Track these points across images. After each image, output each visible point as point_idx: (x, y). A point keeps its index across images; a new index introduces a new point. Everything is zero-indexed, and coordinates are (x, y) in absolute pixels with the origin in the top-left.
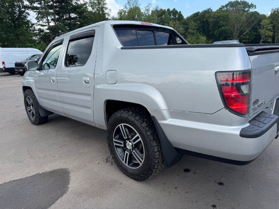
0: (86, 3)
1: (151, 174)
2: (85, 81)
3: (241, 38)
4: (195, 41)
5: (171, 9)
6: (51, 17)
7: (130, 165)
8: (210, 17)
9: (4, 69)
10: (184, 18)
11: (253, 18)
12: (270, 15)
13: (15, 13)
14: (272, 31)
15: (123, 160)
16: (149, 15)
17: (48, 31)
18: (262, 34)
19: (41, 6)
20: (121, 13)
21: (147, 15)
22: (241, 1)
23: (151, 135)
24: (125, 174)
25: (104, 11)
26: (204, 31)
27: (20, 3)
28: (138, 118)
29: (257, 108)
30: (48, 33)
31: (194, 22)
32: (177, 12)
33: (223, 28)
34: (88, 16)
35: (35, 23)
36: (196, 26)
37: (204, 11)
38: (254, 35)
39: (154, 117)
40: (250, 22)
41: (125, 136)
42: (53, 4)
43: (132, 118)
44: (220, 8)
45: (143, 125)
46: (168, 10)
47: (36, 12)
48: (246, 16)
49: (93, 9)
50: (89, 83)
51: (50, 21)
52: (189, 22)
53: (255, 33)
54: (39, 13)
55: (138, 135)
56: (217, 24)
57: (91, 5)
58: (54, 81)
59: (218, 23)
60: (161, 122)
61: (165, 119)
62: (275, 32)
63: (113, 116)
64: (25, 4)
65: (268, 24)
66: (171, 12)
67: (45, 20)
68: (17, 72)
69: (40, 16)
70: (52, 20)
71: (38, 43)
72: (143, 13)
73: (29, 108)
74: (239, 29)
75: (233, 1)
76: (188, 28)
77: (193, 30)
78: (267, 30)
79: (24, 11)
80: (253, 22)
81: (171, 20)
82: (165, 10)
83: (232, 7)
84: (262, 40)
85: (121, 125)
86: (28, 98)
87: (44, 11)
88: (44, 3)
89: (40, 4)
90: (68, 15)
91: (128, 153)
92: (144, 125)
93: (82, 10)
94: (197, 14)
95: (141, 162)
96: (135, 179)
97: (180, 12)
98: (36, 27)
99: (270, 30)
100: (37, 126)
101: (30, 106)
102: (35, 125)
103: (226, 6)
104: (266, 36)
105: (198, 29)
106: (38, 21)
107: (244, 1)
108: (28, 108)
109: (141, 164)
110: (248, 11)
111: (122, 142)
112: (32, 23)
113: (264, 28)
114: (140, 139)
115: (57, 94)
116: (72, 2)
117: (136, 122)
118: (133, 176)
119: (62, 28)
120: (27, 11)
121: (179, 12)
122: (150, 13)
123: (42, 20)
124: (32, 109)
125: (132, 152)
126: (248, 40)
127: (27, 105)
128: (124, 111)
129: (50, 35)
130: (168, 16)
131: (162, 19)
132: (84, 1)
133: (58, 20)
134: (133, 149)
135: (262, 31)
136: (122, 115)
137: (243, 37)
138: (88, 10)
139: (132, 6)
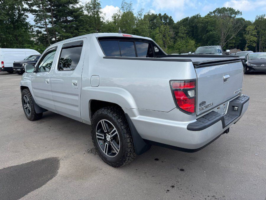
0: (82, 7)
1: (125, 161)
2: (74, 84)
3: (227, 42)
4: (185, 45)
5: (162, 14)
6: (49, 20)
7: (109, 154)
8: (198, 22)
9: (3, 68)
10: (174, 22)
11: (239, 24)
12: (255, 21)
13: (15, 16)
14: (256, 37)
15: (104, 150)
16: (141, 19)
17: (46, 33)
18: (247, 40)
19: (39, 9)
20: (115, 17)
21: (140, 19)
22: (228, 8)
23: (125, 129)
24: (105, 162)
25: (99, 15)
26: (193, 35)
27: (19, 6)
28: (114, 115)
29: (204, 108)
30: (46, 34)
31: (184, 26)
32: (167, 17)
33: (211, 33)
34: (84, 19)
35: (33, 25)
36: (186, 30)
37: (193, 17)
38: (240, 40)
39: (127, 114)
40: (236, 28)
41: (105, 130)
42: (51, 7)
43: (110, 115)
44: (208, 14)
45: (118, 120)
46: (160, 15)
47: (35, 14)
48: (232, 22)
49: (89, 13)
50: (77, 85)
51: (48, 23)
52: (179, 27)
53: (241, 38)
54: (38, 15)
55: (115, 129)
56: (205, 30)
57: (86, 9)
58: (48, 83)
59: (207, 28)
60: (132, 118)
61: (135, 116)
62: (259, 37)
63: (96, 113)
64: (24, 7)
65: (253, 30)
66: (163, 17)
67: (43, 22)
68: (15, 71)
69: (38, 18)
70: (50, 22)
71: (36, 44)
72: (135, 17)
73: (26, 105)
74: (226, 34)
75: (221, 8)
76: (178, 33)
77: (183, 34)
78: (252, 35)
79: (23, 14)
80: (239, 27)
81: (162, 25)
82: (157, 15)
83: (219, 13)
84: (247, 45)
85: (102, 121)
86: (26, 97)
87: (42, 14)
88: (43, 7)
89: (39, 7)
90: (65, 18)
91: (108, 145)
92: (120, 121)
93: (78, 14)
94: (186, 19)
95: (118, 152)
96: (113, 166)
97: (171, 17)
98: (34, 28)
99: (254, 36)
100: (32, 122)
101: (27, 104)
102: (31, 121)
103: (214, 12)
104: (251, 41)
105: (187, 33)
106: (36, 24)
107: (231, 8)
108: (24, 106)
109: (117, 153)
110: (234, 17)
111: (103, 135)
112: (31, 25)
113: (249, 33)
114: (117, 132)
115: (50, 93)
116: (69, 6)
117: (113, 118)
118: (111, 163)
119: (59, 30)
120: (26, 14)
121: (169, 17)
122: (143, 17)
123: (40, 22)
124: (28, 106)
125: (110, 143)
126: (235, 44)
127: (24, 102)
128: (105, 109)
129: (47, 37)
130: (160, 20)
131: (154, 23)
132: (80, 5)
133: (55, 22)
134: (111, 141)
135: (247, 37)
136: (103, 112)
137: (230, 42)
138: (84, 14)
139: (125, 11)
